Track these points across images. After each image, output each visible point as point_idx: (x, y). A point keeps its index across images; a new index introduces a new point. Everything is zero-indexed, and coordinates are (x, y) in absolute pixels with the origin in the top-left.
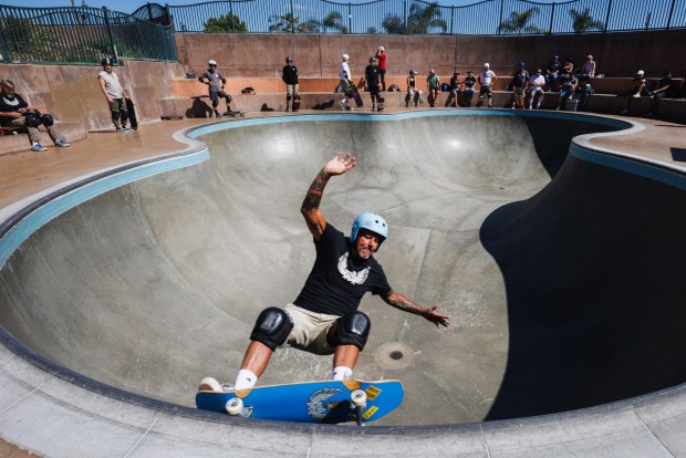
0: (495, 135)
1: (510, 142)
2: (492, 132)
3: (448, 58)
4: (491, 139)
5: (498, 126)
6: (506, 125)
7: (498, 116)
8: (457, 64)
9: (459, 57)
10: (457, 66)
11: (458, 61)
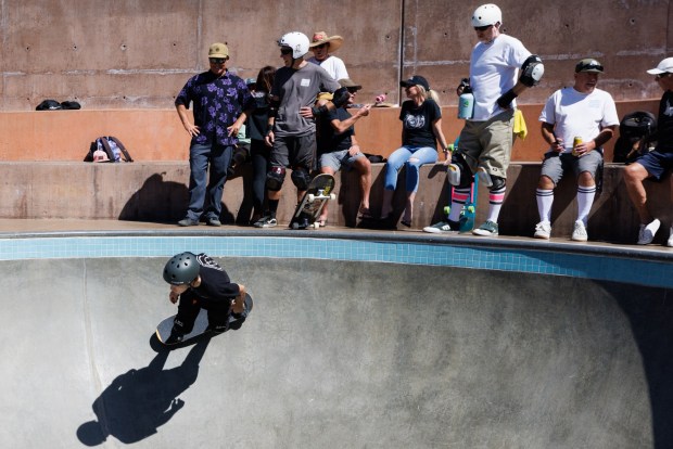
0: (441, 364)
1: (503, 409)
2: (426, 350)
3: (370, 36)
4: (416, 387)
5: (458, 323)
6: (497, 319)
7: (462, 274)
8: (409, 56)
9: (415, 31)
10: (407, 64)
11: (414, 46)
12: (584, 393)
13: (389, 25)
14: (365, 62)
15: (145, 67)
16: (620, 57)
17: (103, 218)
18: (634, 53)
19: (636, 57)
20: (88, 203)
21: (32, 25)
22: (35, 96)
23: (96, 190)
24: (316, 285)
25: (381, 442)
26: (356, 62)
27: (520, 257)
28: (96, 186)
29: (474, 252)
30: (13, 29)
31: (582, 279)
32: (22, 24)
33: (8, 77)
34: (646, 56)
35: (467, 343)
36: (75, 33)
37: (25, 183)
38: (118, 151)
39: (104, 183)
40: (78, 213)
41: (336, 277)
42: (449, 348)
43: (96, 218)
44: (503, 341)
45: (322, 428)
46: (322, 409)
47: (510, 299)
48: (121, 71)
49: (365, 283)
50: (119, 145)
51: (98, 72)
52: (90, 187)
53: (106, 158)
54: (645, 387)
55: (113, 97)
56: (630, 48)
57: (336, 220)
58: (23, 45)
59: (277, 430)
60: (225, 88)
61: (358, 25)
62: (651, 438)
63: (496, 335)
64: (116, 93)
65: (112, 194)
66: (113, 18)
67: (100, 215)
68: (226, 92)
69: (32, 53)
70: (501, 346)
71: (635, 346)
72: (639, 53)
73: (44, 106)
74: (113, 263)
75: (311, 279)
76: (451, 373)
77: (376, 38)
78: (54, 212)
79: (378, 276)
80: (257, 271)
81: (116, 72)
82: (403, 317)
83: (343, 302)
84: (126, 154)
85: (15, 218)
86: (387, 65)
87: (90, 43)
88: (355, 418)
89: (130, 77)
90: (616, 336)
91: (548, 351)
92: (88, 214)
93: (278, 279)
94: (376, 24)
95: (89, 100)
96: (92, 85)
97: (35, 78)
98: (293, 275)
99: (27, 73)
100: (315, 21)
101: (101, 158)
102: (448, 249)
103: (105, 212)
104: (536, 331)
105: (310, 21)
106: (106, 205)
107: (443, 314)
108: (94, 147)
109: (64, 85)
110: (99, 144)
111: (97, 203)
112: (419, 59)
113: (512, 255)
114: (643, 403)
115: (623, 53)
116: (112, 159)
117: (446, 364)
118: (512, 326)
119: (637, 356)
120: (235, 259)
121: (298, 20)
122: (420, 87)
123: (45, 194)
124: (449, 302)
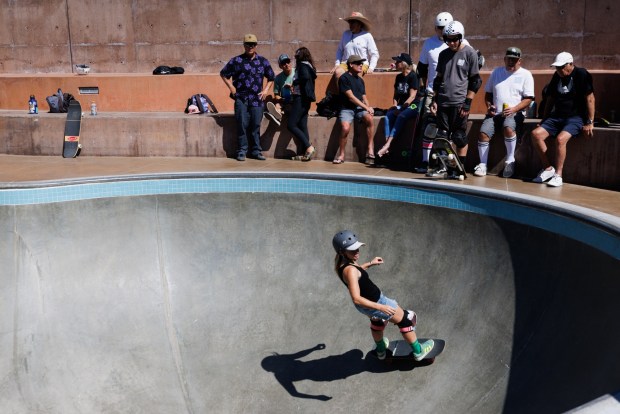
3: (388, 18)
8: (414, 33)
9: (419, 15)
10: (414, 39)
11: (418, 26)
12: (477, 297)
13: (401, 11)
14: (385, 37)
15: (234, 39)
16: (554, 38)
17: (191, 156)
18: (562, 35)
19: (564, 38)
20: (181, 145)
21: (154, 8)
22: (158, 60)
23: (187, 136)
24: (317, 213)
25: (352, 325)
26: (380, 37)
27: (446, 197)
28: (186, 133)
29: (418, 192)
30: (141, 11)
31: (482, 215)
32: (147, 7)
33: (139, 46)
34: (570, 37)
35: (412, 256)
36: (184, 15)
37: (136, 132)
38: (207, 105)
39: (192, 131)
40: (174, 153)
41: (331, 207)
42: (400, 259)
43: (187, 156)
44: (434, 257)
45: (316, 314)
46: (317, 300)
47: (439, 226)
48: (218, 43)
49: (349, 212)
50: (208, 101)
51: (201, 43)
52: (182, 134)
53: (197, 111)
54: (514, 294)
55: (213, 61)
56: (561, 31)
57: (352, 158)
58: (148, 22)
59: (286, 315)
60: (257, 67)
61: (380, 10)
62: (512, 331)
63: (430, 252)
64: (214, 58)
65: (198, 139)
66: (210, 3)
67: (189, 153)
68: (257, 70)
69: (154, 29)
70: (432, 260)
71: (510, 264)
72: (566, 35)
73: (157, 72)
74: (177, 198)
75: (314, 208)
76: (401, 276)
77: (392, 20)
78: (157, 152)
79: (358, 207)
80: (278, 202)
81: (214, 43)
82: (373, 236)
83: (335, 225)
84: (213, 107)
85: (131, 156)
86: (400, 40)
87: (195, 22)
88: (337, 307)
89: (224, 47)
90: (499, 257)
91: (459, 265)
92: (181, 153)
93: (292, 208)
94: (393, 10)
95: (196, 63)
96: (197, 52)
97: (157, 47)
98: (302, 205)
99: (152, 44)
100: (352, 6)
101: (194, 111)
102: (402, 189)
103: (193, 152)
104: (454, 250)
105: (348, 6)
106: (194, 147)
107: (399, 235)
108: (190, 102)
109: (178, 52)
110: (194, 100)
111: (188, 146)
112: (422, 36)
113: (442, 196)
114: (510, 305)
115: (555, 35)
116: (202, 112)
117: (398, 270)
118: (439, 246)
119: (511, 271)
120: (263, 194)
121: (339, 6)
122: (405, 63)
123: (151, 139)
124: (402, 227)
